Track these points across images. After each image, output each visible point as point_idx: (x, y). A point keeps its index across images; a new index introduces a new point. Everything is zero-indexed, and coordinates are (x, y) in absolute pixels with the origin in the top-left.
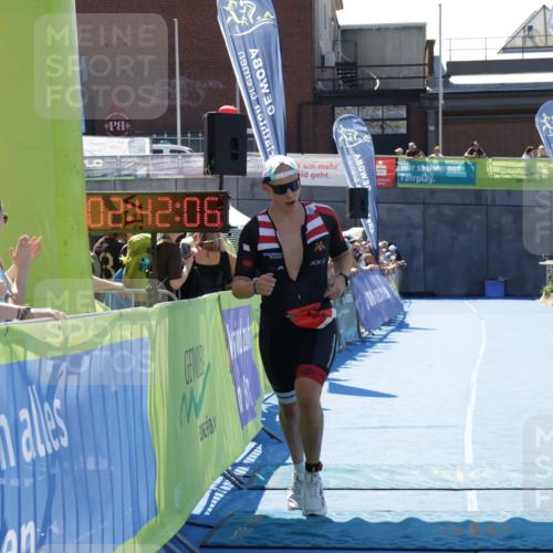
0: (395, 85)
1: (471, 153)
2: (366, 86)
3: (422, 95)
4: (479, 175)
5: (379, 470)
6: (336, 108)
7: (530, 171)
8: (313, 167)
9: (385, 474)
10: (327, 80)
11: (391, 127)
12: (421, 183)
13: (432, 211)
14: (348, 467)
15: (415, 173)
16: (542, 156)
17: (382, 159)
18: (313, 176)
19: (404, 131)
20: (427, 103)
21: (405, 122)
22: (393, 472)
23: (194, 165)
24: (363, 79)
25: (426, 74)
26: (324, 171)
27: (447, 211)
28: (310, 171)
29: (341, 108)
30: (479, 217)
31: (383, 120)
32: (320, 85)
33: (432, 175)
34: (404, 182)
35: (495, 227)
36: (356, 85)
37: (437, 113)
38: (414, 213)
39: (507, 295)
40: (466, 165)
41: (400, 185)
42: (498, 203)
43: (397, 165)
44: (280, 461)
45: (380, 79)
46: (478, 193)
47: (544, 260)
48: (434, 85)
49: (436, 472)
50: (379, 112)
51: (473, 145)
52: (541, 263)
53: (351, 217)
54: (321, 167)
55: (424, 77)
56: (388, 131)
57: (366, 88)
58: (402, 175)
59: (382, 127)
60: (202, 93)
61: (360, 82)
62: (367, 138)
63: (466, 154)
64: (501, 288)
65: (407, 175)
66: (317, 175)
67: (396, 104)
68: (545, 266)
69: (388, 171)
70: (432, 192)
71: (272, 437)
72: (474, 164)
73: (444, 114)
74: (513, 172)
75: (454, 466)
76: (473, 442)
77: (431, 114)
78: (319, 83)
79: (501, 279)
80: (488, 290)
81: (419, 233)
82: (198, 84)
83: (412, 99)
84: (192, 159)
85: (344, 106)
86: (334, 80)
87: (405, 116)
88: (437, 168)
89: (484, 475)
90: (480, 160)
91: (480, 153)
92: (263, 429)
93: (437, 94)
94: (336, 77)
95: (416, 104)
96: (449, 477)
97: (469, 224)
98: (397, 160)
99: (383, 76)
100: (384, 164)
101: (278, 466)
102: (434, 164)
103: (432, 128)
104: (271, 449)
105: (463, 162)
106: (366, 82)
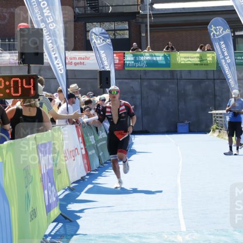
0: (120, 10)
1: (167, 49)
2: (104, 10)
3: (137, 15)
4: (172, 61)
5: (132, 236)
6: (87, 24)
7: (201, 59)
8: (75, 58)
9: (137, 239)
10: (81, 7)
11: (119, 34)
12: (138, 67)
13: (145, 83)
14: (113, 235)
15: (135, 61)
16: (208, 50)
17: (116, 53)
18: (76, 64)
19: (127, 37)
20: (140, 20)
21: (128, 31)
22: (140, 237)
23: (4, 58)
24: (103, 6)
25: (139, 3)
26: (82, 61)
27: (154, 83)
28: (74, 61)
29: (91, 24)
30: (173, 86)
31: (115, 30)
32: (77, 10)
33: (145, 62)
34: (129, 66)
35: (182, 92)
36: (98, 10)
37: (147, 26)
38: (135, 85)
39: (191, 131)
40: (165, 56)
41: (126, 69)
42: (183, 78)
43: (124, 56)
44: (73, 233)
45: (112, 6)
46: (172, 72)
47: (212, 111)
48: (144, 10)
49: (166, 236)
50: (112, 26)
51: (168, 44)
52: (209, 112)
53: (101, 88)
54: (80, 58)
55: (138, 5)
56: (118, 37)
57: (104, 11)
58: (128, 62)
59: (114, 35)
60: (7, 16)
61: (100, 8)
62: (109, 41)
63: (164, 50)
64: (187, 127)
65: (131, 62)
66: (78, 63)
67: (122, 21)
68: (212, 114)
69: (120, 60)
70: (145, 72)
71: (66, 218)
72: (169, 56)
73: (151, 26)
74: (192, 60)
75: (175, 232)
76: (184, 218)
77: (143, 26)
78: (77, 9)
79: (187, 122)
80: (179, 129)
81: (138, 96)
82: (5, 10)
83: (132, 17)
84: (3, 55)
85: (92, 22)
86: (85, 7)
87: (128, 28)
88: (148, 58)
89: (194, 238)
90: (172, 53)
91: (172, 49)
92: (61, 214)
93: (147, 15)
94: (86, 5)
95: (134, 21)
96: (173, 239)
97: (167, 90)
98: (124, 53)
99: (114, 5)
100: (116, 56)
101: (72, 236)
102: (147, 55)
103: (143, 35)
104: (67, 226)
105: (163, 54)
106: (104, 8)
